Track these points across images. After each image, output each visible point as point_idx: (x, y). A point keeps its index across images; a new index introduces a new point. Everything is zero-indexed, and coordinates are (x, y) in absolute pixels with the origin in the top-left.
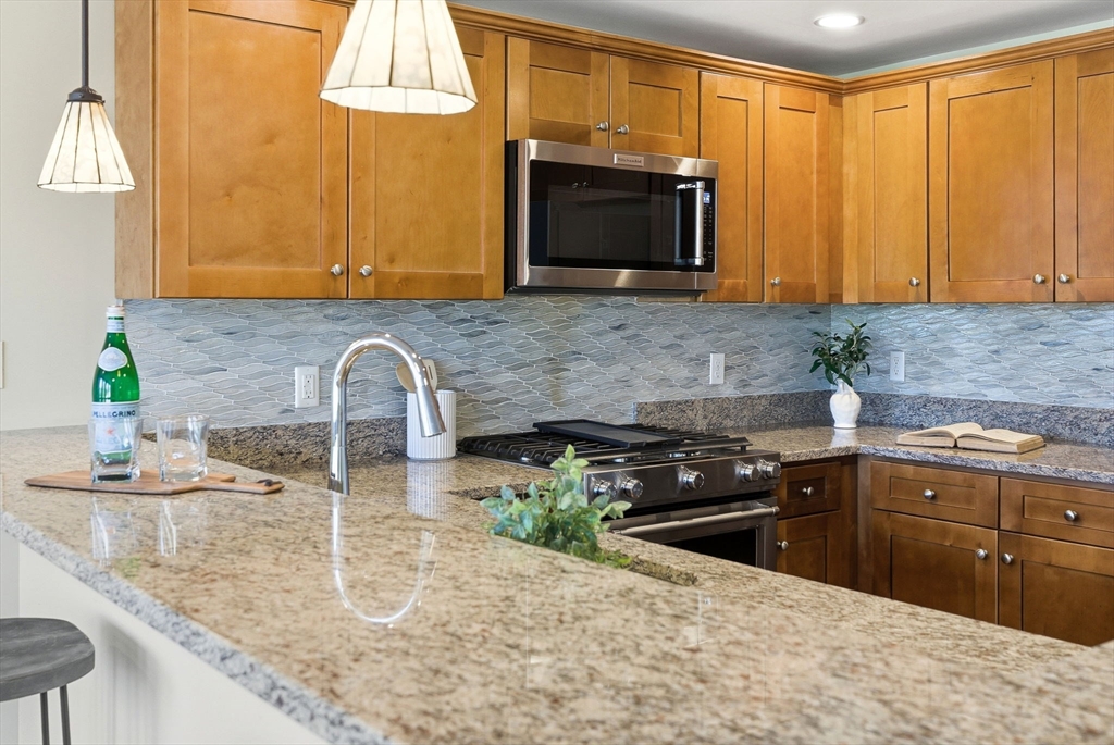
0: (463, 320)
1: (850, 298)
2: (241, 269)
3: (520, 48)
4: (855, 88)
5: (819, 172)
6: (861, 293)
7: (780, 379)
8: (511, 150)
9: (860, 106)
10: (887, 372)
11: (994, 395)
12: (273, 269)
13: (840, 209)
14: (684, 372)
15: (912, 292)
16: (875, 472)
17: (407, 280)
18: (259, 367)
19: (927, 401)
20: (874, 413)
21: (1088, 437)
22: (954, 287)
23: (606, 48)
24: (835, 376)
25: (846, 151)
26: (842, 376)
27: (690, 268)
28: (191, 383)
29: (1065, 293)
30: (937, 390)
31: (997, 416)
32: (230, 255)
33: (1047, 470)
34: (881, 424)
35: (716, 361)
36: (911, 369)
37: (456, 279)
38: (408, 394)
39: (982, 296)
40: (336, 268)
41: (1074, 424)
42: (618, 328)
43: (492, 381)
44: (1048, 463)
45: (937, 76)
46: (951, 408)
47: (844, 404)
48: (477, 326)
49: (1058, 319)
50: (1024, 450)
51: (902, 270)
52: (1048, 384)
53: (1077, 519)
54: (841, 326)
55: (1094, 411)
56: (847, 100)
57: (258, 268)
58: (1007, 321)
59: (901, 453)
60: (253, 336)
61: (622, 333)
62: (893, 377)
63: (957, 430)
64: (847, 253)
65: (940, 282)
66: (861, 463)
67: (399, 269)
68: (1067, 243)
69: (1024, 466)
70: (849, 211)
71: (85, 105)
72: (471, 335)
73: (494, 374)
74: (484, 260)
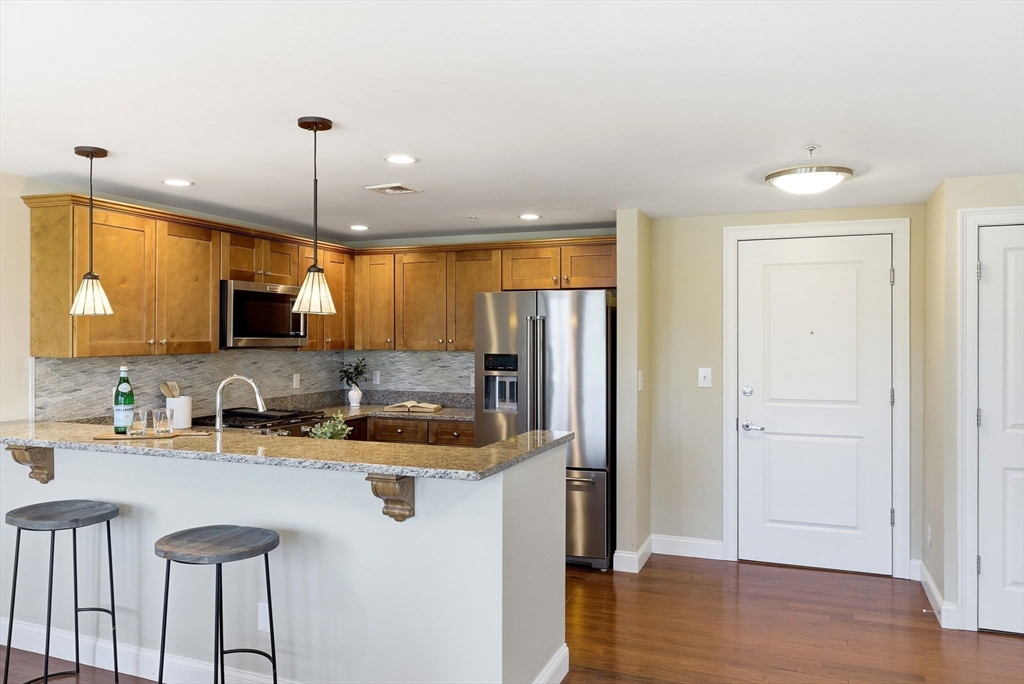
0: (188, 362)
1: (358, 347)
2: (110, 342)
3: (226, 237)
4: (362, 253)
5: (346, 290)
6: (364, 344)
7: (323, 385)
8: (223, 285)
9: (364, 261)
10: (372, 380)
11: (419, 389)
12: (124, 342)
13: (353, 307)
14: (283, 383)
15: (387, 346)
16: (375, 424)
17: (180, 345)
18: (97, 388)
19: (390, 393)
20: (367, 399)
21: (457, 405)
22: (405, 343)
23: (262, 236)
24: (350, 382)
25: (356, 280)
26: (354, 382)
27: (298, 336)
28: (66, 397)
29: (451, 347)
30: (392, 387)
31: (422, 397)
32: (106, 336)
33: (447, 417)
34: (369, 404)
35: (296, 377)
36: (383, 379)
37: (200, 344)
38: (168, 399)
39: (417, 348)
40: (152, 341)
41: (452, 400)
42: (255, 363)
43: (200, 391)
44: (446, 415)
45: (398, 252)
46: (401, 396)
47: (355, 395)
48: (193, 365)
49: (445, 356)
50: (436, 411)
51: (383, 337)
52: (442, 383)
53: (458, 436)
54: (351, 359)
55: (459, 394)
56: (356, 257)
57: (118, 342)
58: (424, 357)
59: (387, 415)
60: (94, 373)
61: (256, 366)
62: (375, 383)
63: (409, 404)
64: (356, 327)
65: (400, 341)
66: (369, 421)
67: (175, 340)
68: (452, 328)
69: (437, 416)
70: (357, 308)
71: (90, 281)
72: (191, 369)
73: (200, 388)
74: (211, 335)
